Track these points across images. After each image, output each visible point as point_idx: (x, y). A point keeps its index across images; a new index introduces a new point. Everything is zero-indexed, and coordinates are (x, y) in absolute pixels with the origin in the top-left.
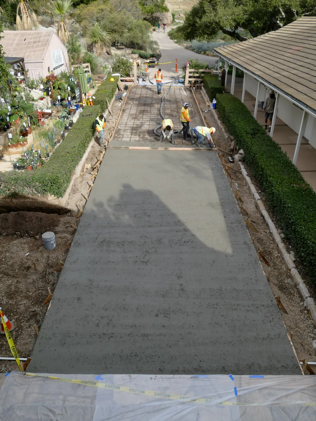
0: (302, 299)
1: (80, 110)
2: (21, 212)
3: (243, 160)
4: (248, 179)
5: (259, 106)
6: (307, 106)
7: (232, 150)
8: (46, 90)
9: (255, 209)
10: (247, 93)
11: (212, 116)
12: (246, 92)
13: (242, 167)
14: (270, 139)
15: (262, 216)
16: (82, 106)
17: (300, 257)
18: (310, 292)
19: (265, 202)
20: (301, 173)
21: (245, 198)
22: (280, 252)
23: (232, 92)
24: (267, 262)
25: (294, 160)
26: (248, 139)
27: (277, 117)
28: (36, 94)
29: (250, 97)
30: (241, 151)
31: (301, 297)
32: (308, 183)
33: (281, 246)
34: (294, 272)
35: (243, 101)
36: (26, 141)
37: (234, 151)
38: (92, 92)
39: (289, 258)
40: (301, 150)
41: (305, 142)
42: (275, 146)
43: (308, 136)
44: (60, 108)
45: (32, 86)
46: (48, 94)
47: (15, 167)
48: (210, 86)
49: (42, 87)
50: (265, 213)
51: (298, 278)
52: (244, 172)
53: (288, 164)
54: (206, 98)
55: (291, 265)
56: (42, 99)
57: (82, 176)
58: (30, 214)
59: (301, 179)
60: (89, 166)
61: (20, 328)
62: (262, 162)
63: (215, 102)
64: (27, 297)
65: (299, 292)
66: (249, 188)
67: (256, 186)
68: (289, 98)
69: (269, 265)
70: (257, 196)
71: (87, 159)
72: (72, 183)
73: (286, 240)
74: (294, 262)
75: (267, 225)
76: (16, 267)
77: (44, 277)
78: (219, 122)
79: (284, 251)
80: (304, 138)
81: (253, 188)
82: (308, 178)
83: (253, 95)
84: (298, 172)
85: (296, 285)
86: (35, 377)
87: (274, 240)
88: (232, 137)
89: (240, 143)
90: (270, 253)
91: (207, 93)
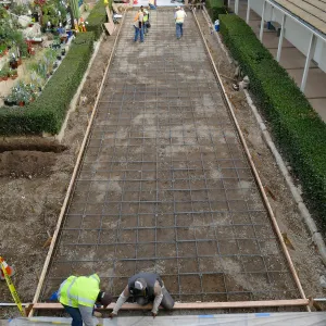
0: (309, 233)
1: (73, 37)
2: (15, 152)
3: (249, 88)
4: (254, 108)
5: (265, 27)
6: (315, 28)
7: (237, 77)
8: (35, 16)
9: (261, 141)
10: (252, 12)
11: (215, 39)
12: (251, 10)
13: (247, 95)
14: (276, 64)
15: (269, 147)
16: (74, 33)
17: (308, 190)
18: (318, 227)
19: (271, 132)
20: (310, 101)
21: (250, 129)
22: (287, 186)
23: (236, 11)
24: (273, 197)
25: (302, 87)
26: (253, 65)
27: (284, 39)
28: (24, 20)
29: (256, 17)
30: (246, 78)
31: (308, 232)
32: (317, 111)
33: (289, 179)
34: (302, 206)
35: (247, 22)
36: (16, 73)
37: (239, 78)
38: (85, 16)
39: (296, 192)
40: (309, 74)
41: (314, 65)
42: (282, 72)
43: (317, 59)
44: (51, 35)
45: (19, 12)
46: (37, 20)
47: (6, 103)
48: (213, 5)
49: (30, 12)
50: (271, 144)
51: (306, 213)
52: (250, 101)
53: (296, 91)
54: (208, 19)
55: (298, 198)
56: (31, 26)
57: (77, 110)
58: (25, 153)
59: (309, 107)
60: (84, 99)
61: (20, 273)
62: (268, 90)
63: (217, 23)
64: (26, 241)
65: (307, 227)
66: (255, 118)
67: (262, 115)
68: (296, 20)
69: (275, 199)
70: (263, 126)
71: (82, 92)
72: (67, 118)
73: (294, 173)
74: (302, 195)
75: (274, 157)
76: (13, 209)
77: (42, 219)
78: (222, 46)
79: (291, 185)
80: (313, 61)
81: (259, 118)
82: (316, 105)
83: (258, 13)
84: (306, 100)
85: (303, 220)
86: (38, 323)
87: (280, 173)
88: (237, 63)
89: (245, 69)
90: (277, 187)
91: (209, 13)
